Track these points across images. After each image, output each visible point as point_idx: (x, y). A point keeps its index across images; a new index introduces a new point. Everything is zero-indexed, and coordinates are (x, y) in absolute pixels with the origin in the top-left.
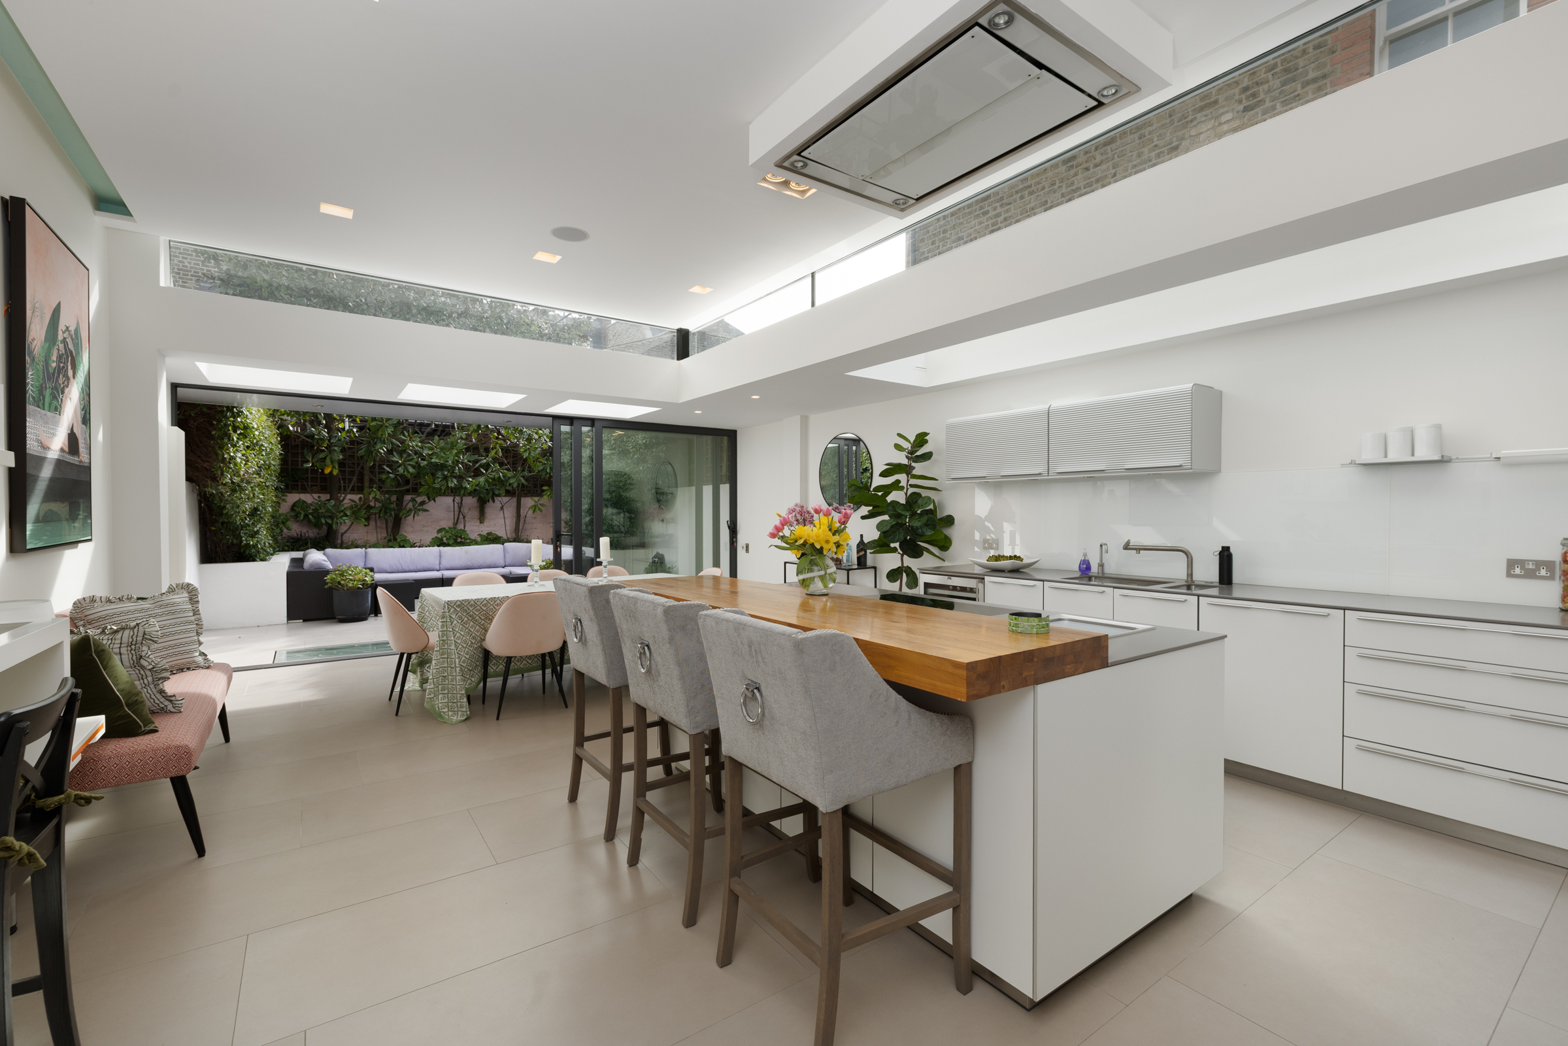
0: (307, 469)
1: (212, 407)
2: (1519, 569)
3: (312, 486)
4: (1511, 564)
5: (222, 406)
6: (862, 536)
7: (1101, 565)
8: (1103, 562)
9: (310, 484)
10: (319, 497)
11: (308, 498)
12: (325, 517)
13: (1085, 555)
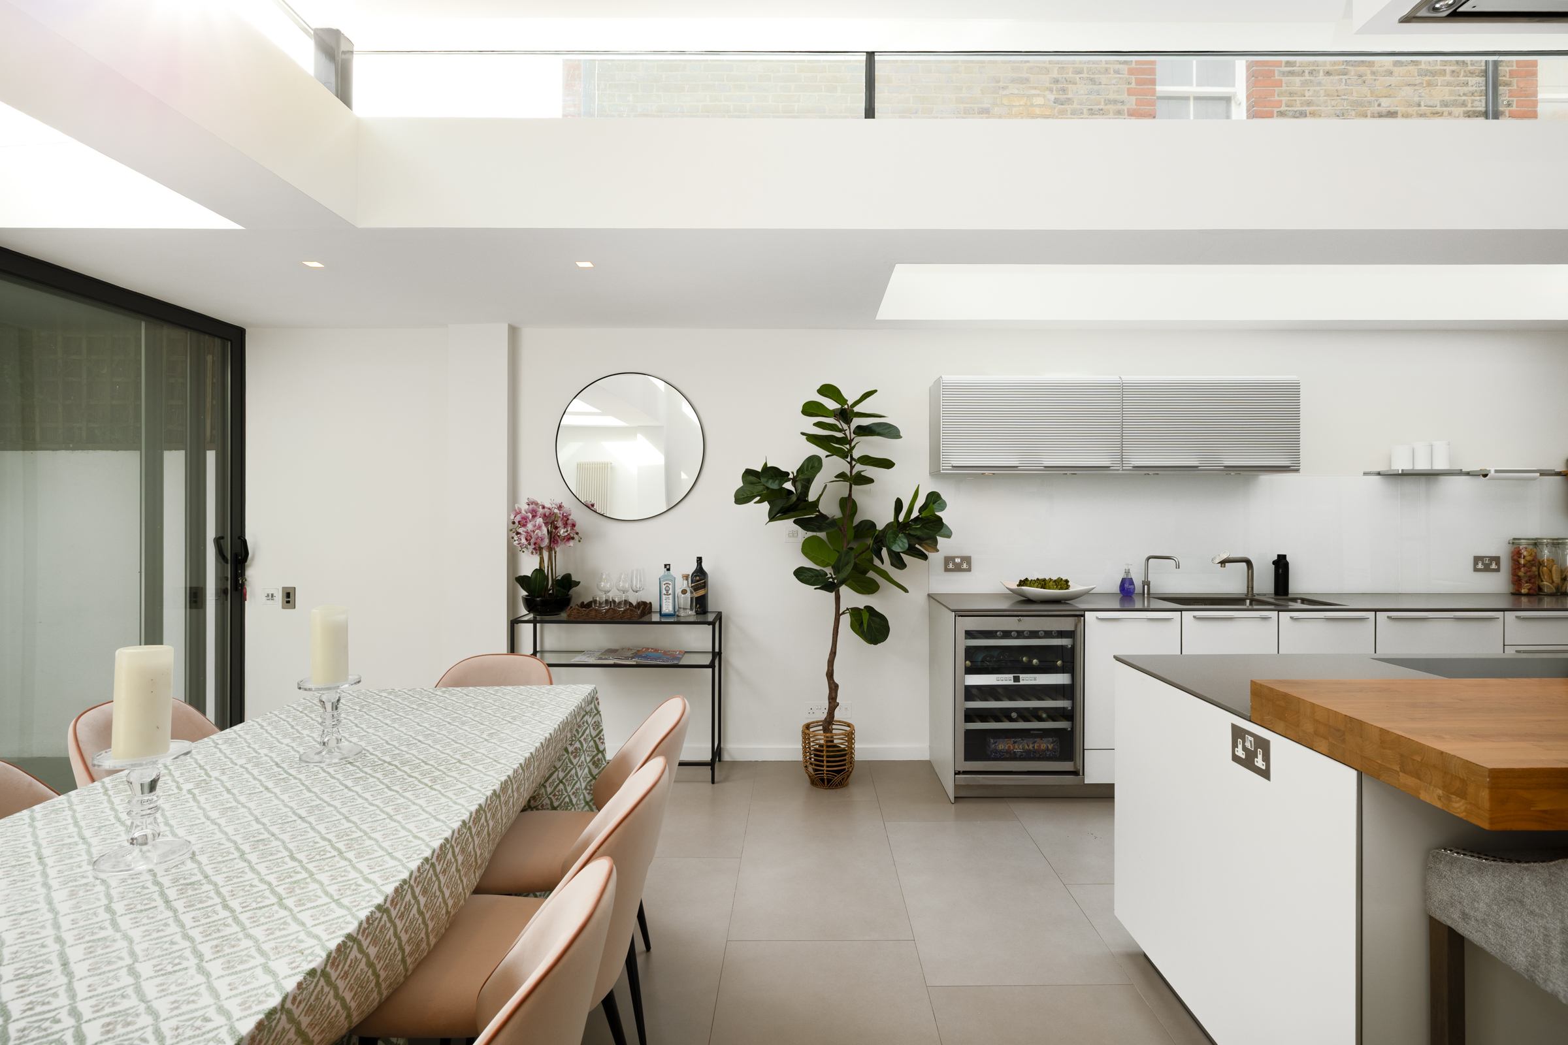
2: (1484, 564)
4: (1477, 559)
6: (699, 560)
7: (1146, 583)
8: (1149, 580)
13: (1128, 572)
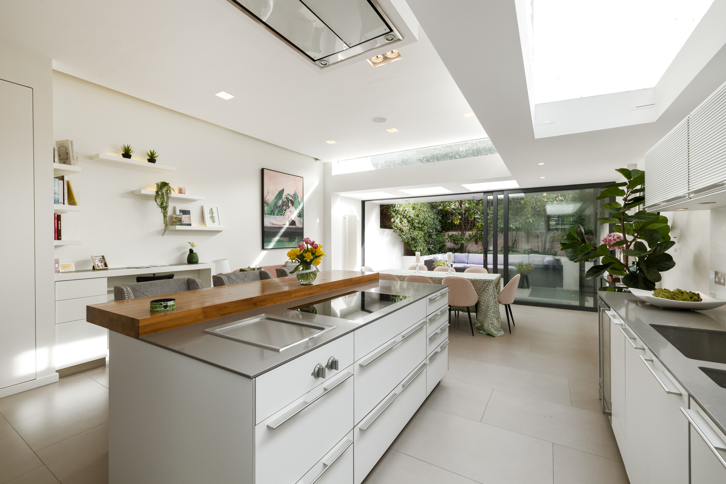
0: (449, 223)
1: (388, 205)
3: (457, 229)
5: (390, 205)
9: (457, 228)
10: (459, 233)
11: (454, 233)
12: (457, 240)
